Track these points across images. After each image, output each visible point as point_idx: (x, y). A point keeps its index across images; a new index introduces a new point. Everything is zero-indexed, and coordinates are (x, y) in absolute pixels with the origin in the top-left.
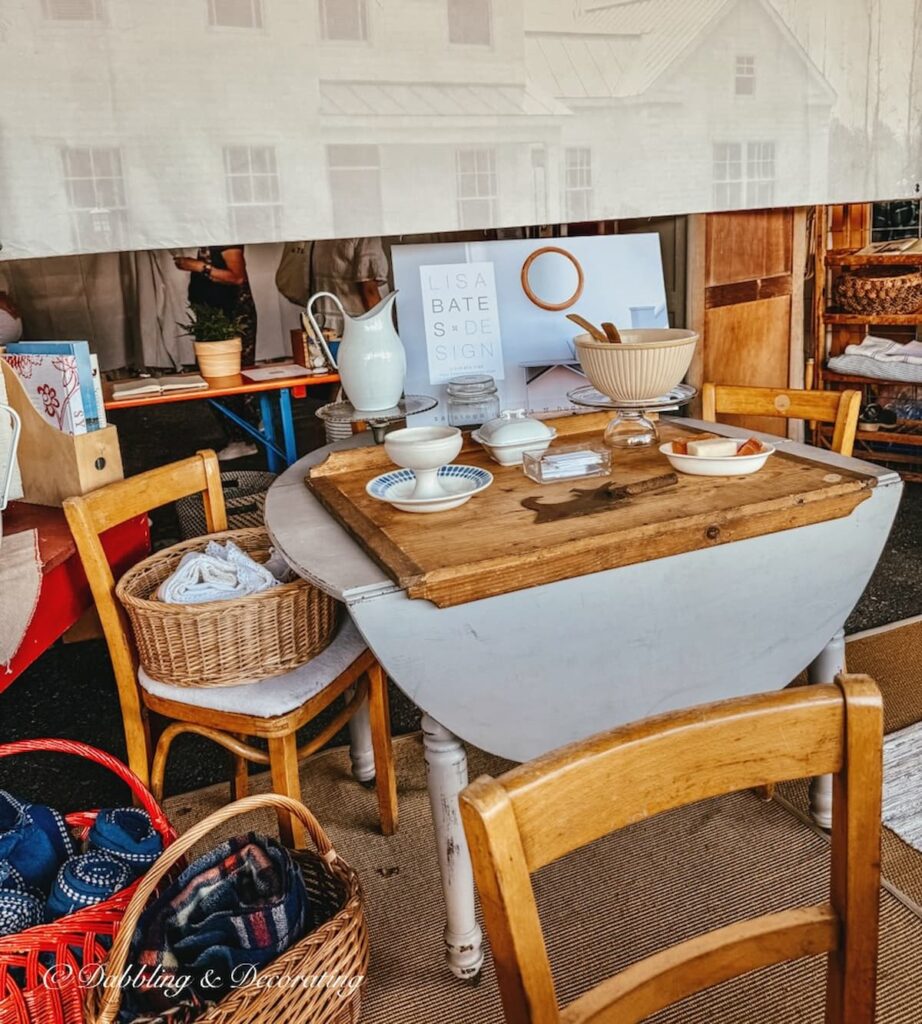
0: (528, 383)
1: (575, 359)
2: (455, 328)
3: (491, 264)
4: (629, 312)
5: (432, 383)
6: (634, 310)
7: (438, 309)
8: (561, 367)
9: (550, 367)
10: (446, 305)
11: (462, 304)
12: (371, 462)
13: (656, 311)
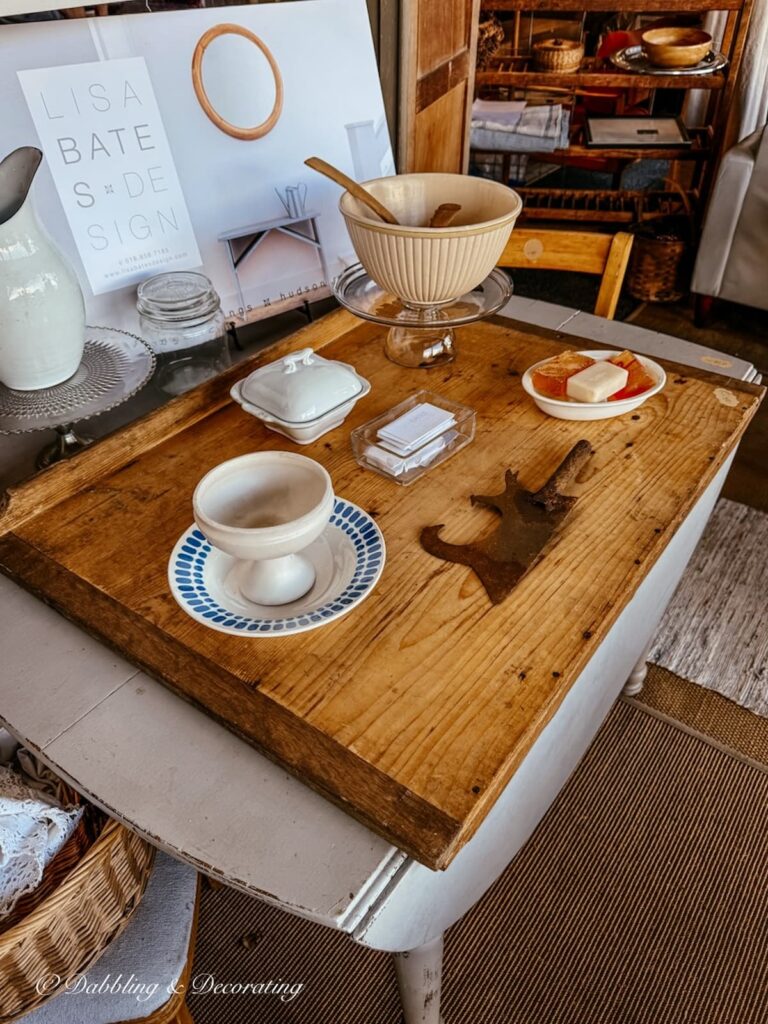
0: (236, 265)
1: (290, 217)
2: (109, 189)
3: (141, 59)
4: (345, 131)
5: (95, 294)
6: (350, 128)
7: (71, 156)
8: (274, 231)
9: (260, 234)
10: (84, 146)
11: (110, 142)
12: (79, 481)
13: (376, 126)
